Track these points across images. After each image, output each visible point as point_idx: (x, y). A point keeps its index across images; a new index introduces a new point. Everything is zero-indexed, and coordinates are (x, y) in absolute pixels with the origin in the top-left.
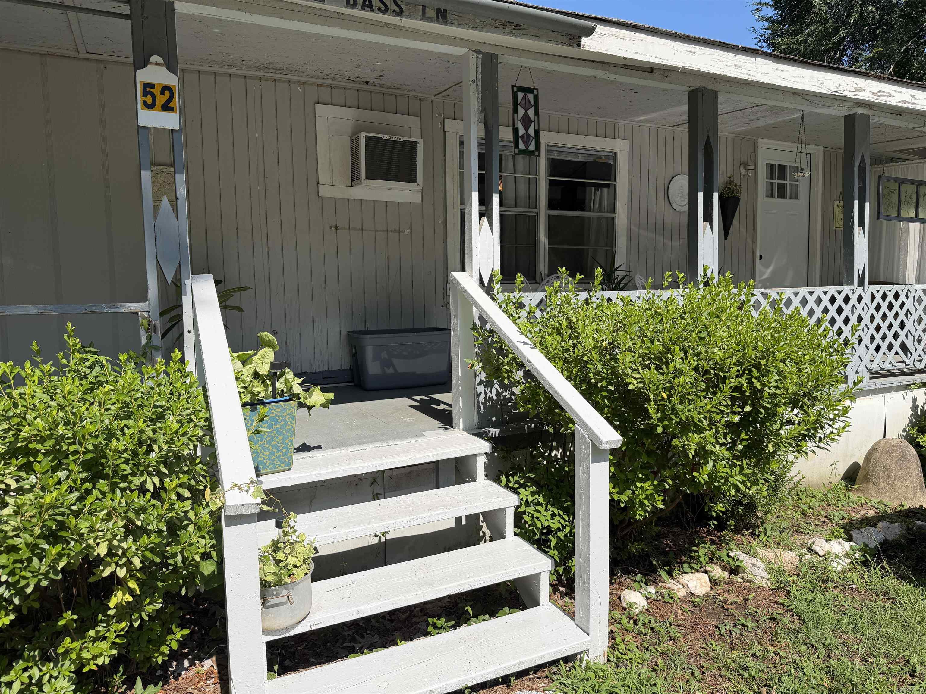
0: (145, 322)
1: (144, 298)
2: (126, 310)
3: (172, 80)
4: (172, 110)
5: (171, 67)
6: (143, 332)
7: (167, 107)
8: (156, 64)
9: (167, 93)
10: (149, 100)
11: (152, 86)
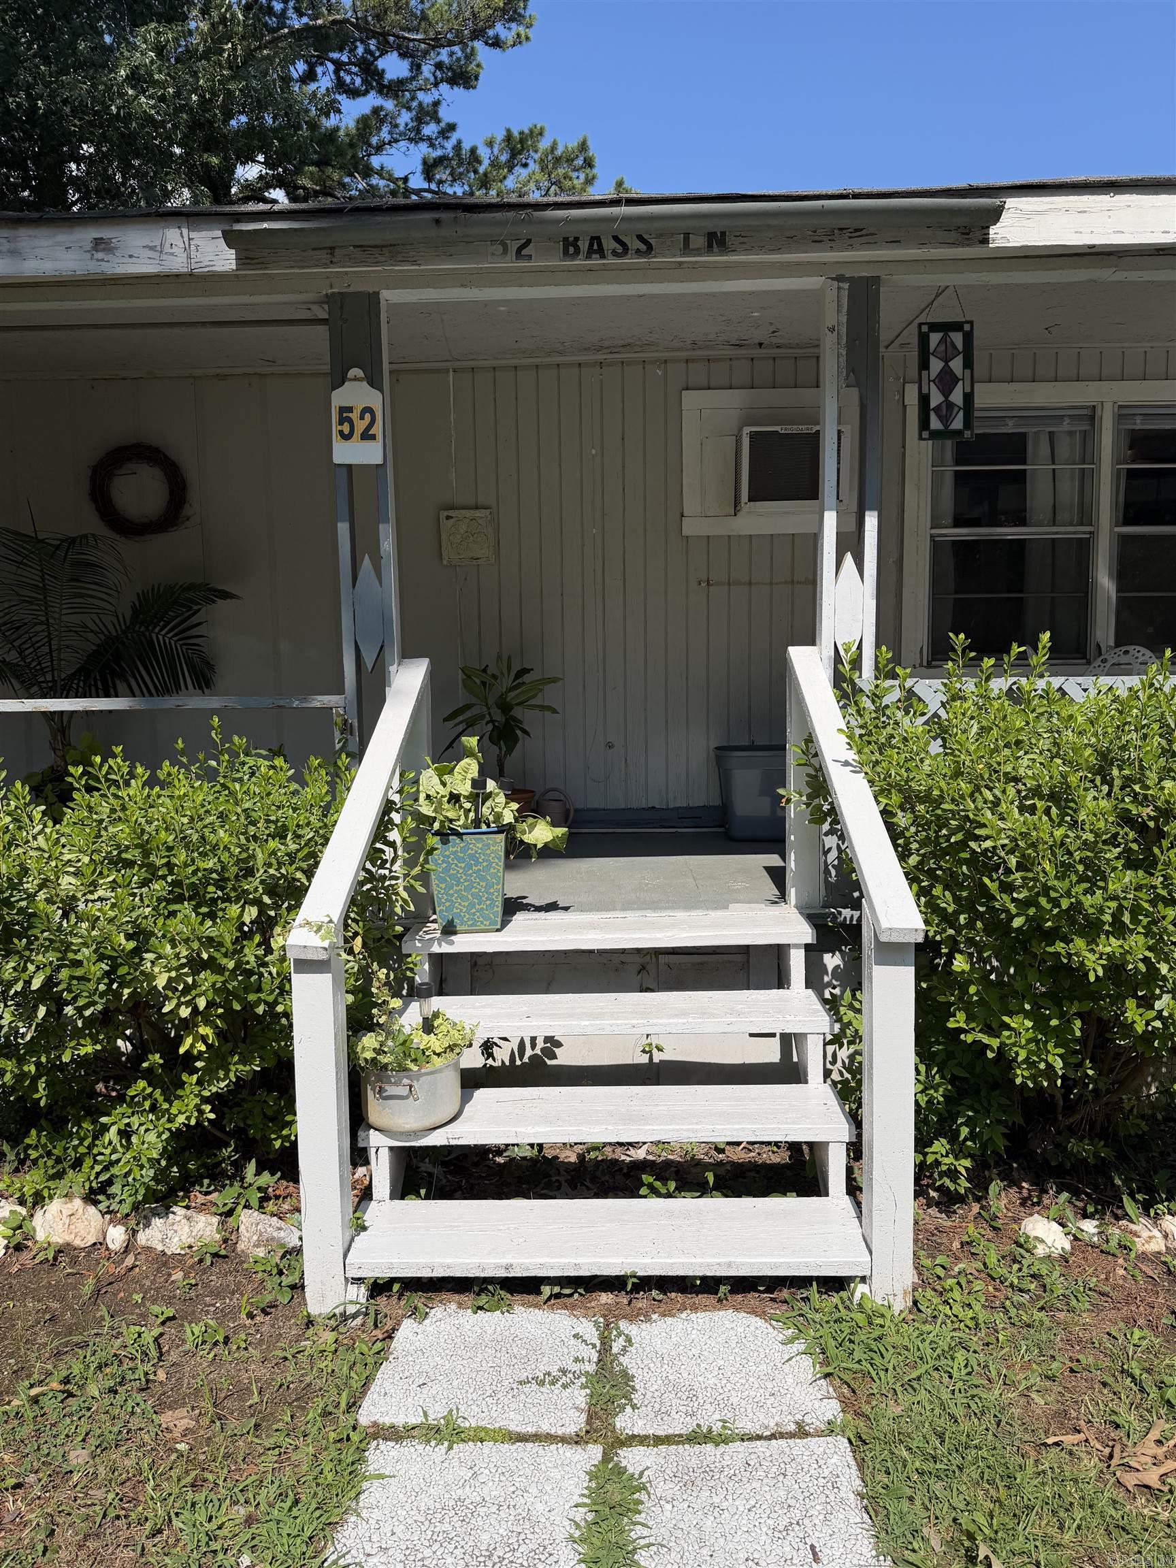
0: (339, 720)
1: (340, 690)
2: (318, 705)
3: (374, 399)
4: (373, 437)
5: (374, 381)
6: (337, 734)
7: (367, 436)
8: (356, 379)
9: (368, 416)
10: (346, 428)
11: (350, 409)
